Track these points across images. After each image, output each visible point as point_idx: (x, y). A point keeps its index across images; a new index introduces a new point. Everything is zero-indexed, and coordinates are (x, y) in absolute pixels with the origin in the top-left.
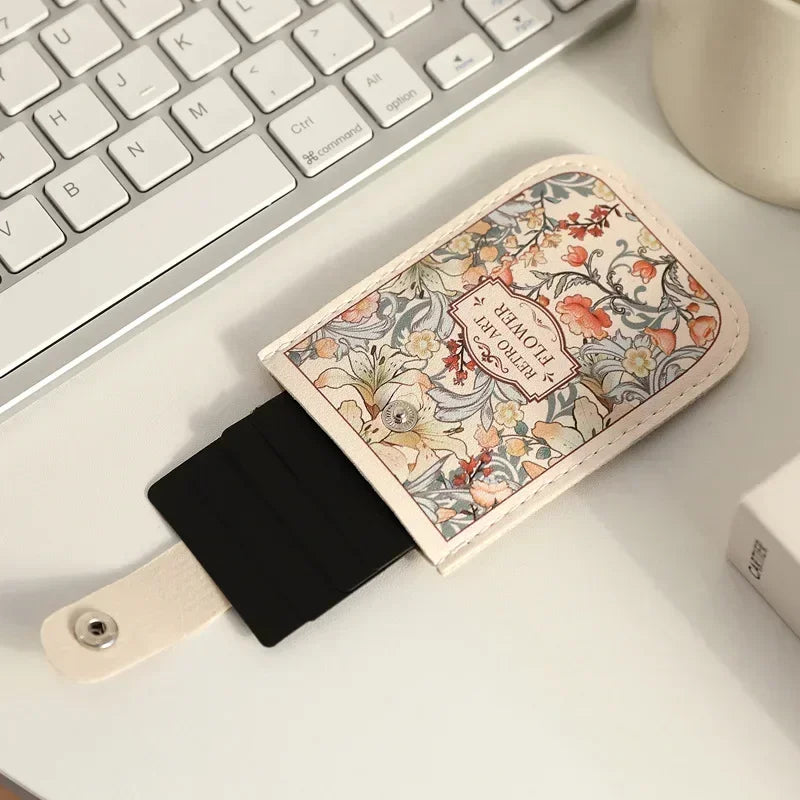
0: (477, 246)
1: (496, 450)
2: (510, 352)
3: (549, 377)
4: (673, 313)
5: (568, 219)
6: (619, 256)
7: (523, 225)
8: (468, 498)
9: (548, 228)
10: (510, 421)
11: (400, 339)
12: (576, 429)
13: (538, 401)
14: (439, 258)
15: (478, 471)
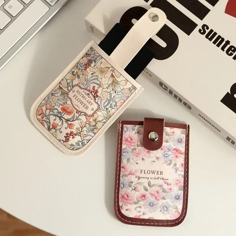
0: (96, 125)
1: (84, 70)
2: (83, 97)
3: (74, 91)
4: (47, 115)
5: (75, 137)
6: (60, 129)
7: (86, 133)
8: (88, 58)
9: (79, 133)
10: (81, 78)
11: (110, 96)
12: (67, 80)
13: (75, 85)
14: (104, 120)
15: (87, 65)
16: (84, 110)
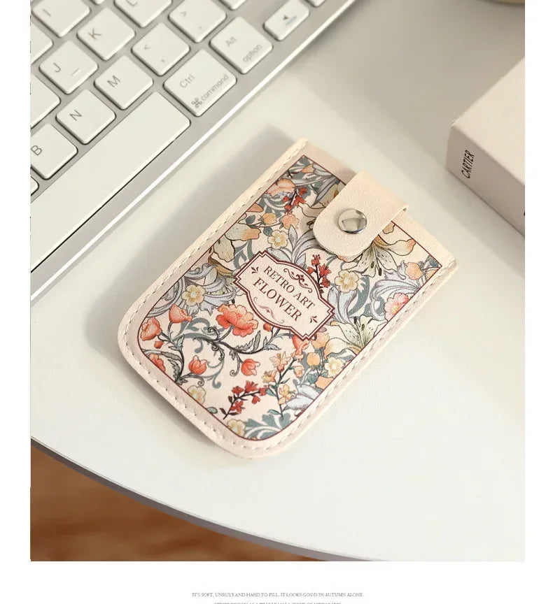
0: (323, 366)
1: (283, 214)
2: (285, 284)
3: (255, 270)
4: (173, 336)
5: (261, 397)
6: (216, 375)
7: (292, 388)
8: (295, 181)
9: (273, 387)
10: (277, 235)
11: (365, 283)
12: (231, 241)
14: (349, 353)
15: (292, 199)
16: (289, 322)
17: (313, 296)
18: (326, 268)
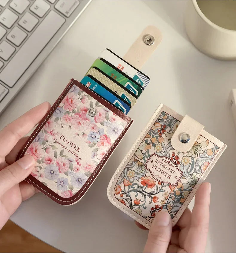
0: (182, 194)
1: (159, 138)
3: (152, 162)
4: (126, 192)
5: (161, 210)
6: (144, 204)
7: (172, 204)
8: (161, 123)
9: (165, 206)
10: (158, 146)
11: (192, 160)
12: (141, 150)
13: (152, 154)
14: (190, 188)
15: (161, 131)
16: (167, 180)
17: (174, 169)
18: (178, 156)
